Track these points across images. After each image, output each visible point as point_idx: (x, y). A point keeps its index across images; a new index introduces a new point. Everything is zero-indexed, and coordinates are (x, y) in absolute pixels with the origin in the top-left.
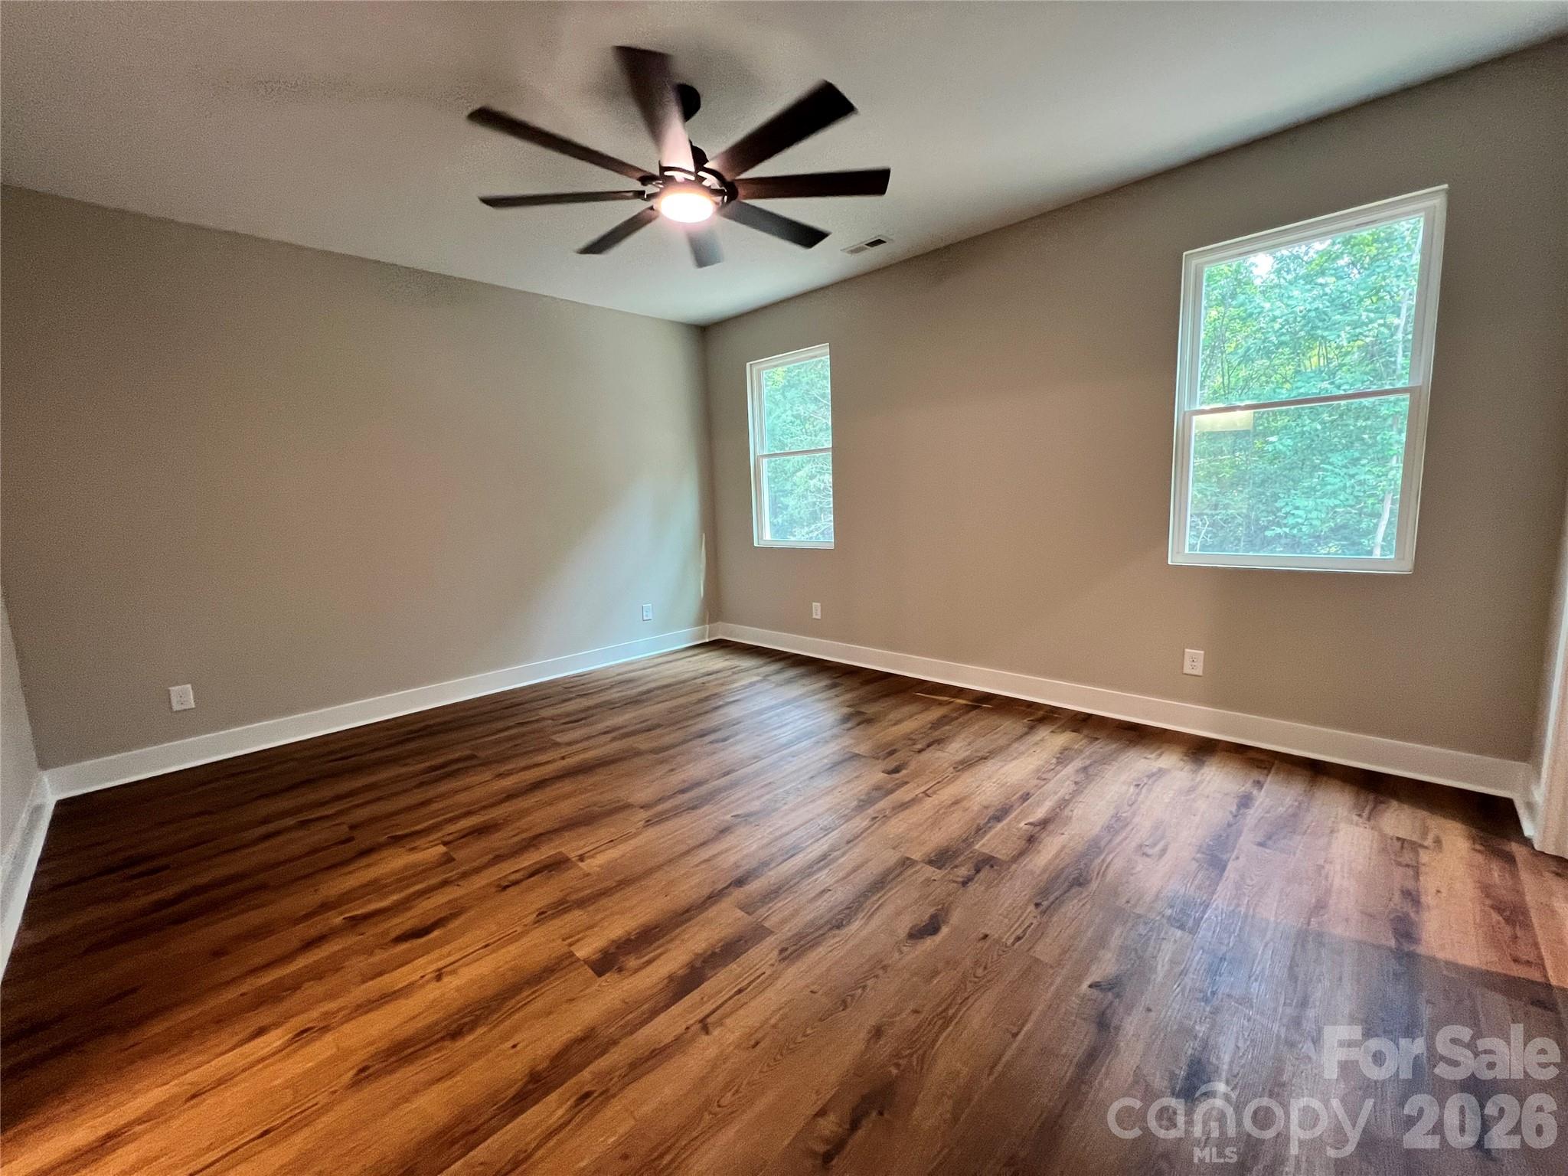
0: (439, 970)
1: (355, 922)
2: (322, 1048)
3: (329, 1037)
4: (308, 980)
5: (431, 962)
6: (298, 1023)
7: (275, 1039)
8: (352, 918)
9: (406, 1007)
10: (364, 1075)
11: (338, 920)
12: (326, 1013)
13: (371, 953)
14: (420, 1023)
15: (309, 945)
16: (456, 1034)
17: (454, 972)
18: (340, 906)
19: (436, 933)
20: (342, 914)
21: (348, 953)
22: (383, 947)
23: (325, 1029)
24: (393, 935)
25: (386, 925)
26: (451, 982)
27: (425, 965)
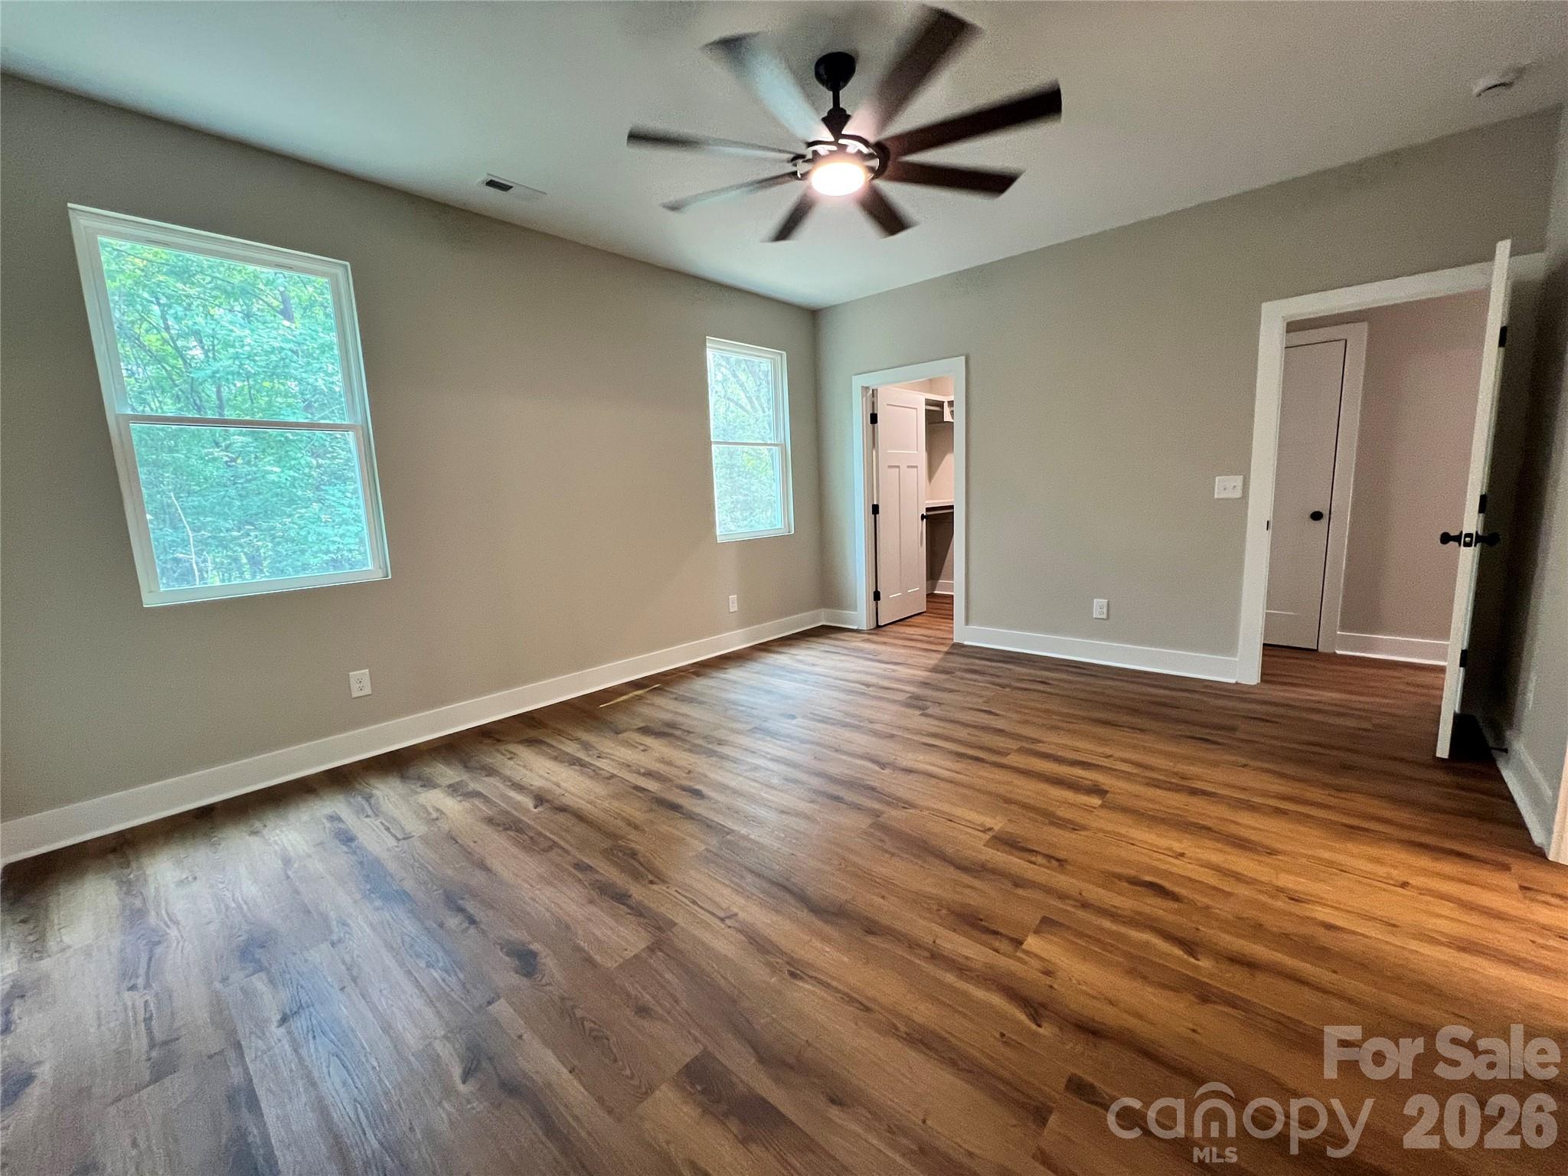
0: (1176, 858)
1: (1190, 947)
2: (1286, 881)
3: (1280, 883)
4: (1271, 933)
5: (1175, 865)
6: (1295, 908)
7: (1322, 914)
8: (1192, 953)
9: (1216, 858)
10: (1272, 852)
11: (1205, 963)
12: (1272, 897)
13: (1208, 907)
14: (1219, 846)
15: (1250, 965)
16: (1209, 829)
17: (1170, 849)
18: (1190, 978)
19: (1148, 878)
20: (1196, 968)
21: (1226, 925)
22: (1192, 903)
23: (1280, 890)
24: (1176, 905)
25: (1170, 918)
26: (1178, 847)
27: (1179, 867)
